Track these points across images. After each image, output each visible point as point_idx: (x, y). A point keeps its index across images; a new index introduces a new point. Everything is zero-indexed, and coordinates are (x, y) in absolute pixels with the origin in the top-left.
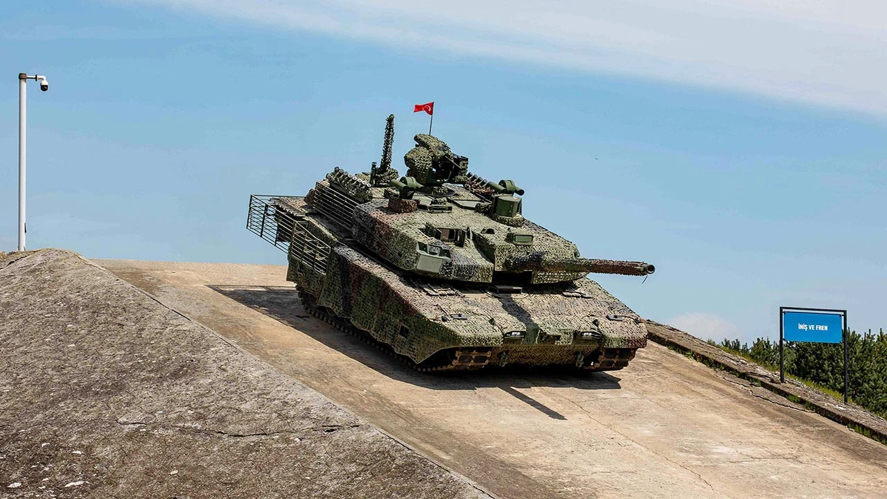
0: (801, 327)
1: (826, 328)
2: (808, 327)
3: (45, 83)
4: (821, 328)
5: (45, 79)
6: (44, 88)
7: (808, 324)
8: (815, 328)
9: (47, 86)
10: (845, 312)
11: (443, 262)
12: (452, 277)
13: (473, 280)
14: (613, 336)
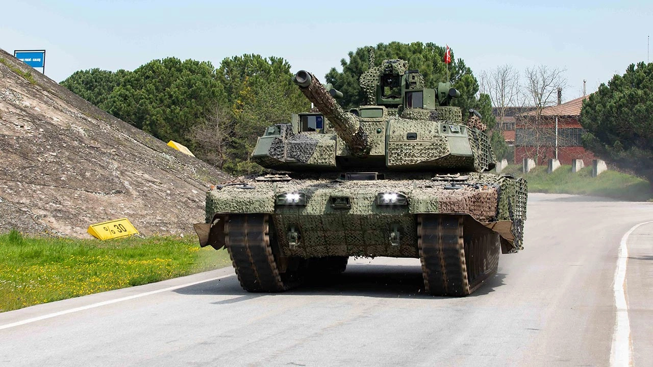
11: (272, 140)
12: (285, 158)
13: (311, 161)
14: (421, 198)
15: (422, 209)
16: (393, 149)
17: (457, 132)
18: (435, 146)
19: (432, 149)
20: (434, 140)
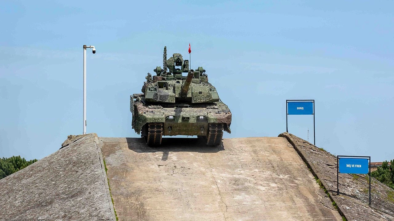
0: (348, 166)
1: (360, 166)
2: (351, 166)
3: (94, 49)
4: (358, 166)
5: (94, 47)
6: (94, 52)
7: (351, 164)
8: (355, 166)
9: (95, 51)
10: (370, 157)
11: (154, 94)
12: (158, 100)
13: (167, 101)
14: (212, 118)
15: (212, 121)
16: (194, 97)
17: (214, 91)
18: (208, 96)
19: (207, 97)
20: (208, 94)
